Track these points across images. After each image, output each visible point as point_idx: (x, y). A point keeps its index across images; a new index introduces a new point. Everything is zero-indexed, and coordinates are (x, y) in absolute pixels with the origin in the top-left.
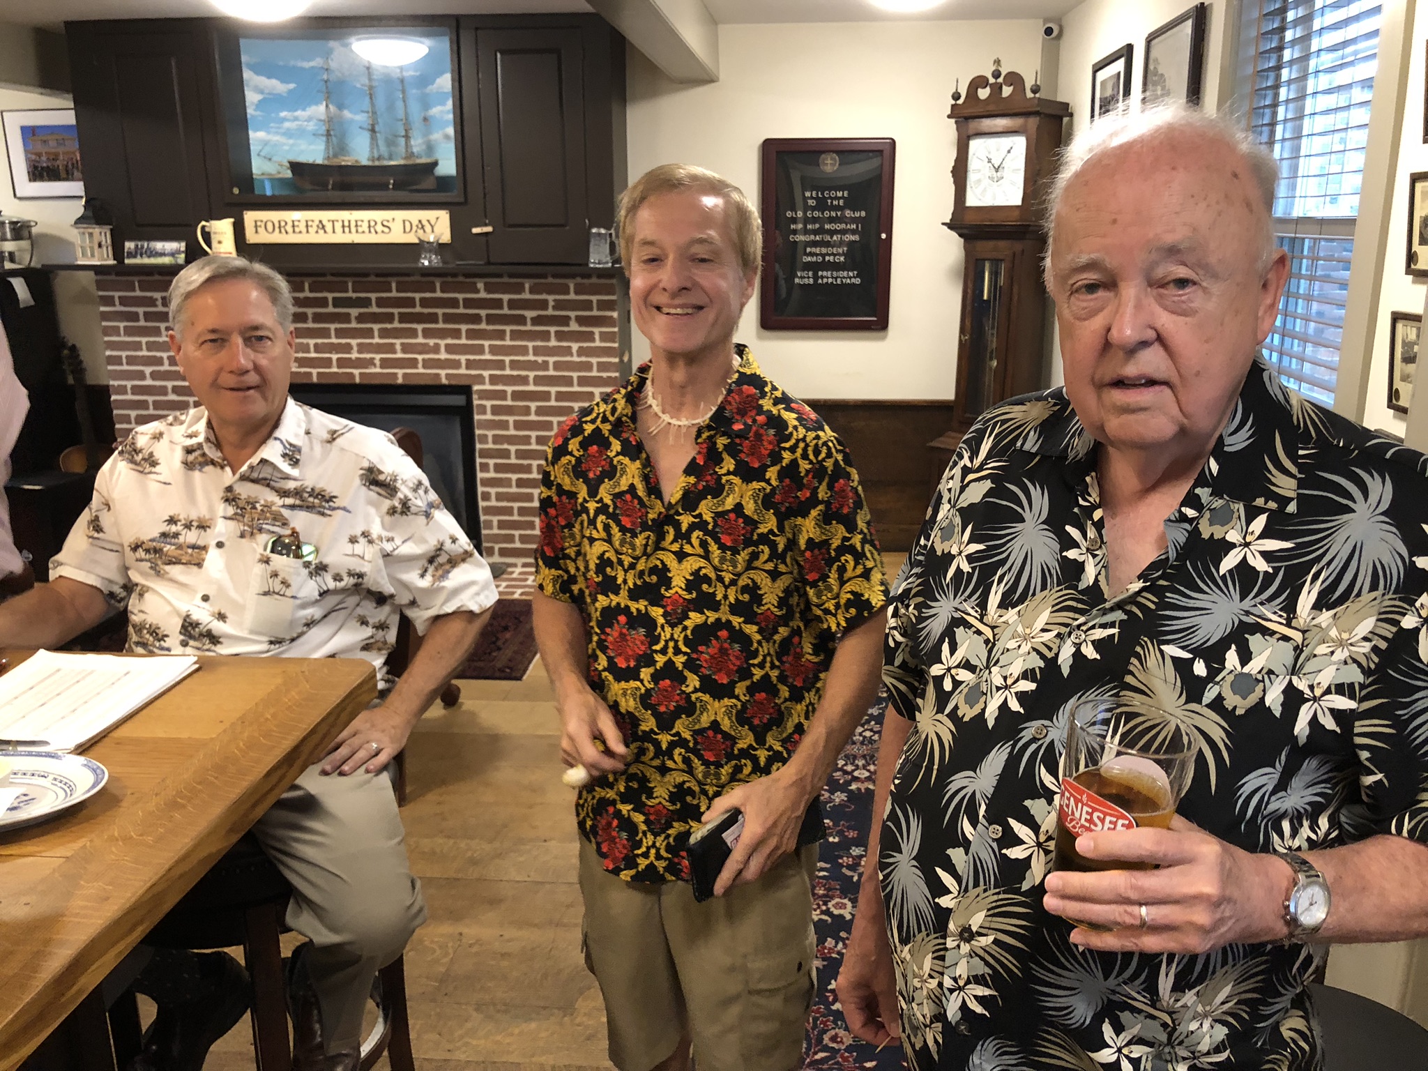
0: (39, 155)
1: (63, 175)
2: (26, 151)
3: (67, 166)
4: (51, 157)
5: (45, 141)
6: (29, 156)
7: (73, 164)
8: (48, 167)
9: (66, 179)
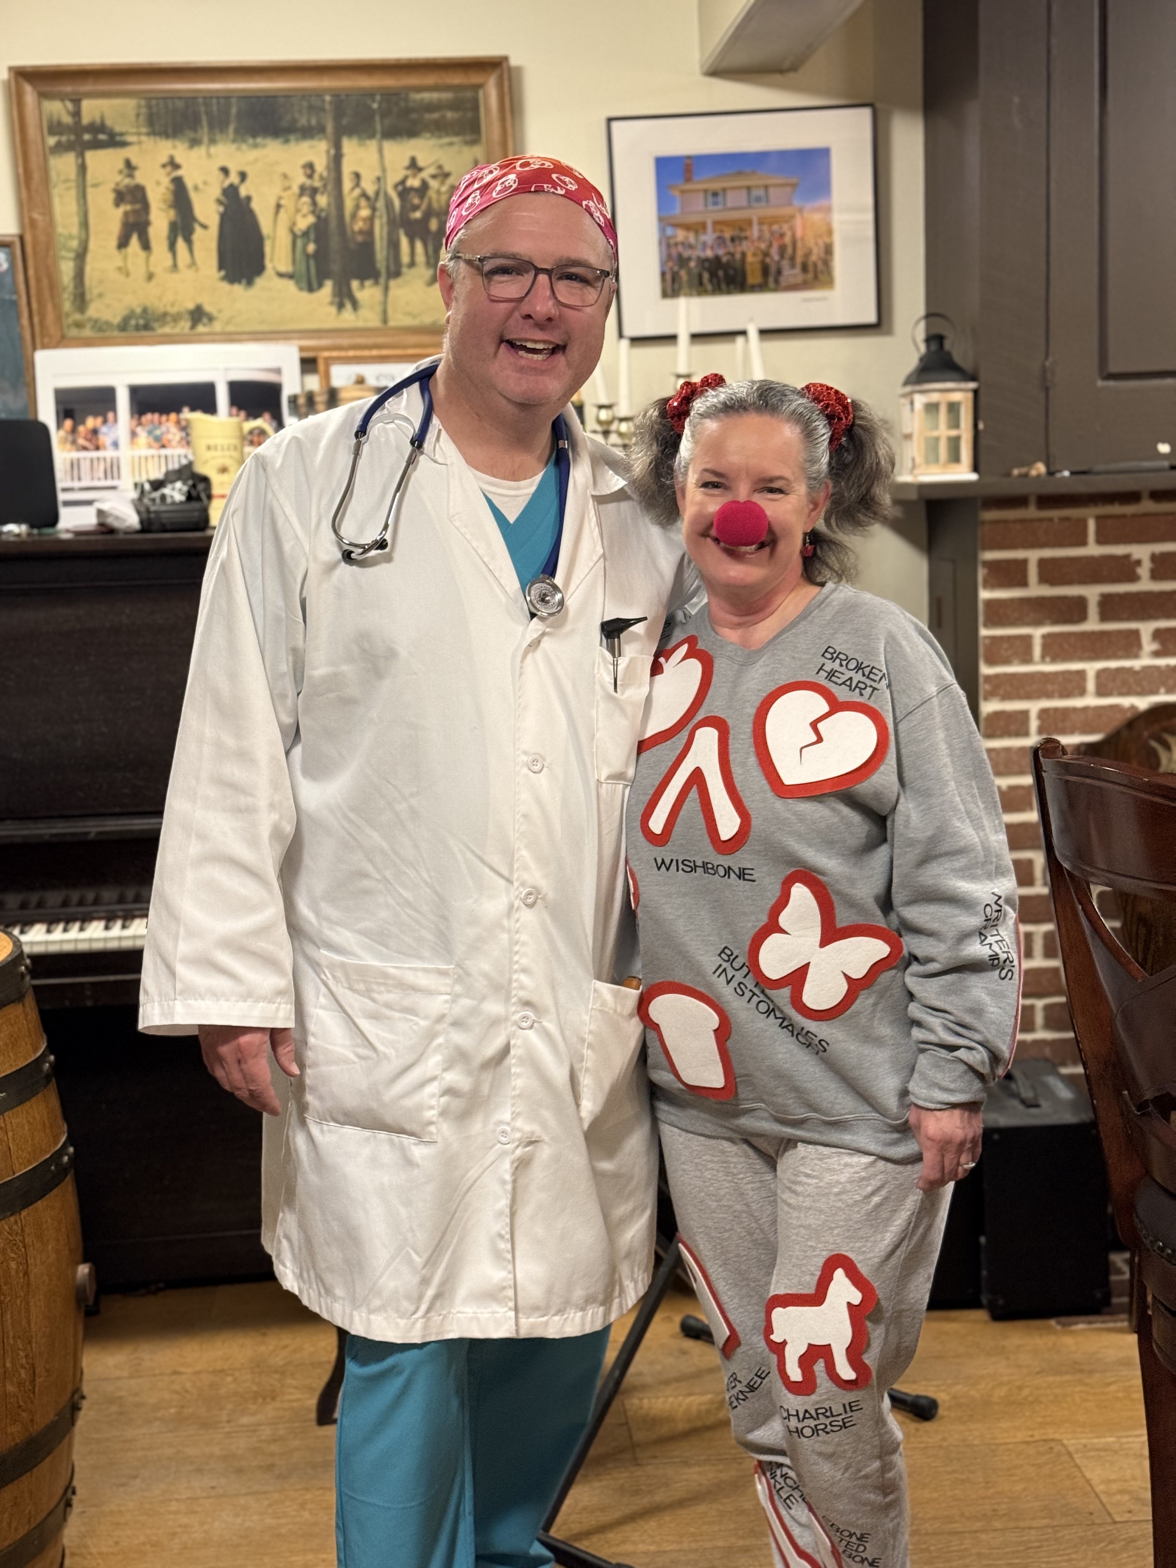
0: (698, 228)
1: (754, 278)
2: (664, 221)
3: (766, 254)
4: (727, 235)
5: (715, 194)
6: (669, 231)
7: (782, 249)
8: (717, 258)
9: (762, 288)
